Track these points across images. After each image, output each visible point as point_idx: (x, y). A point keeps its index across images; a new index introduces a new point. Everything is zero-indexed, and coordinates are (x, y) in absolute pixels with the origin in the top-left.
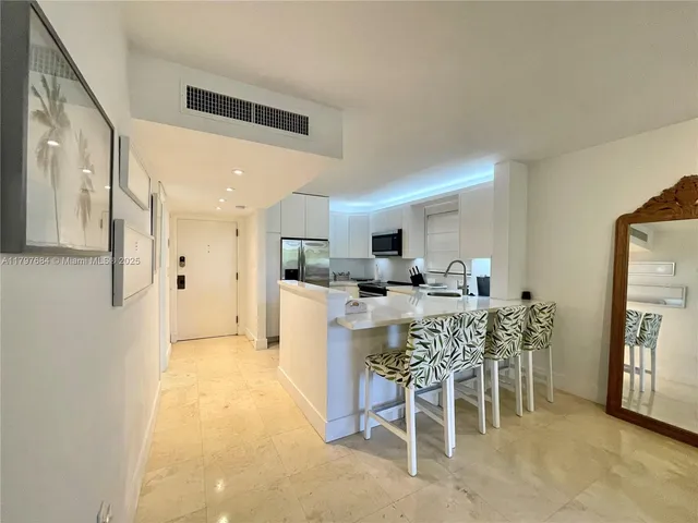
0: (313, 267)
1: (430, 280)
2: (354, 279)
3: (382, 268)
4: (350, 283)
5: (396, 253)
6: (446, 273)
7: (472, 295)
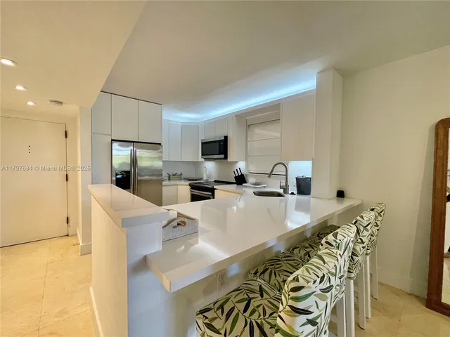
0: (146, 168)
1: (251, 180)
2: (185, 179)
3: (210, 169)
4: (183, 182)
5: (222, 156)
6: (270, 175)
7: (292, 194)
